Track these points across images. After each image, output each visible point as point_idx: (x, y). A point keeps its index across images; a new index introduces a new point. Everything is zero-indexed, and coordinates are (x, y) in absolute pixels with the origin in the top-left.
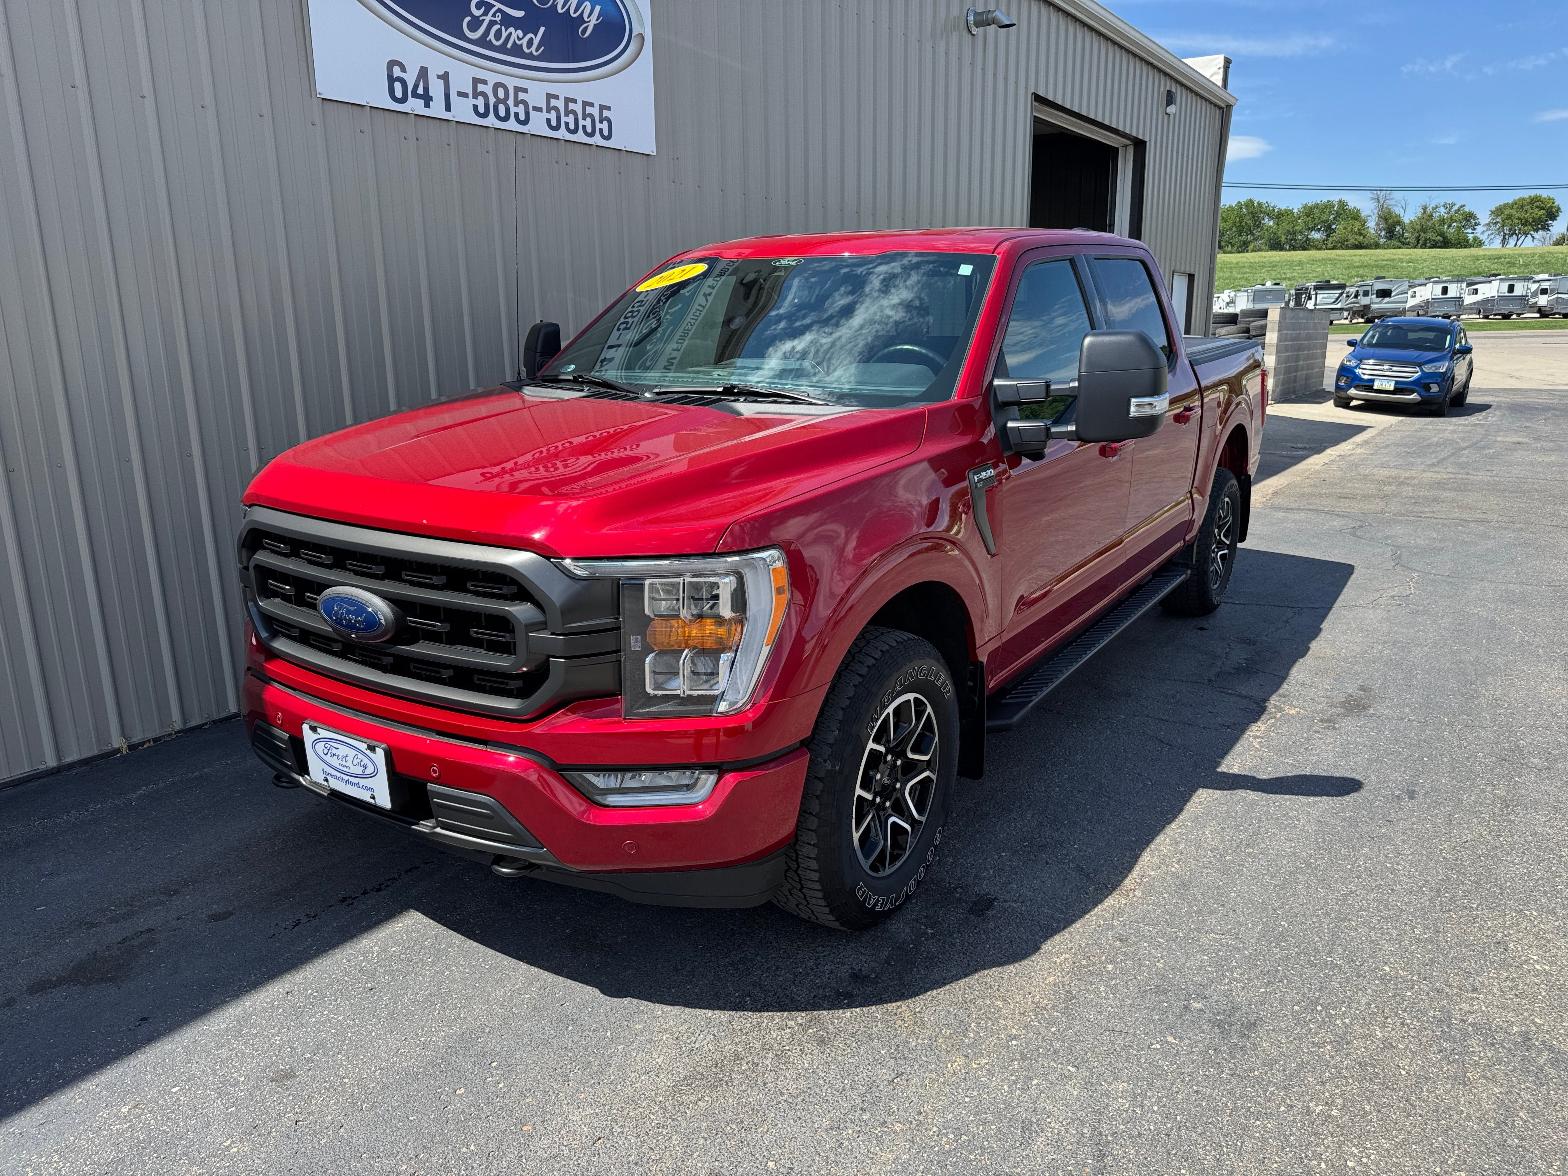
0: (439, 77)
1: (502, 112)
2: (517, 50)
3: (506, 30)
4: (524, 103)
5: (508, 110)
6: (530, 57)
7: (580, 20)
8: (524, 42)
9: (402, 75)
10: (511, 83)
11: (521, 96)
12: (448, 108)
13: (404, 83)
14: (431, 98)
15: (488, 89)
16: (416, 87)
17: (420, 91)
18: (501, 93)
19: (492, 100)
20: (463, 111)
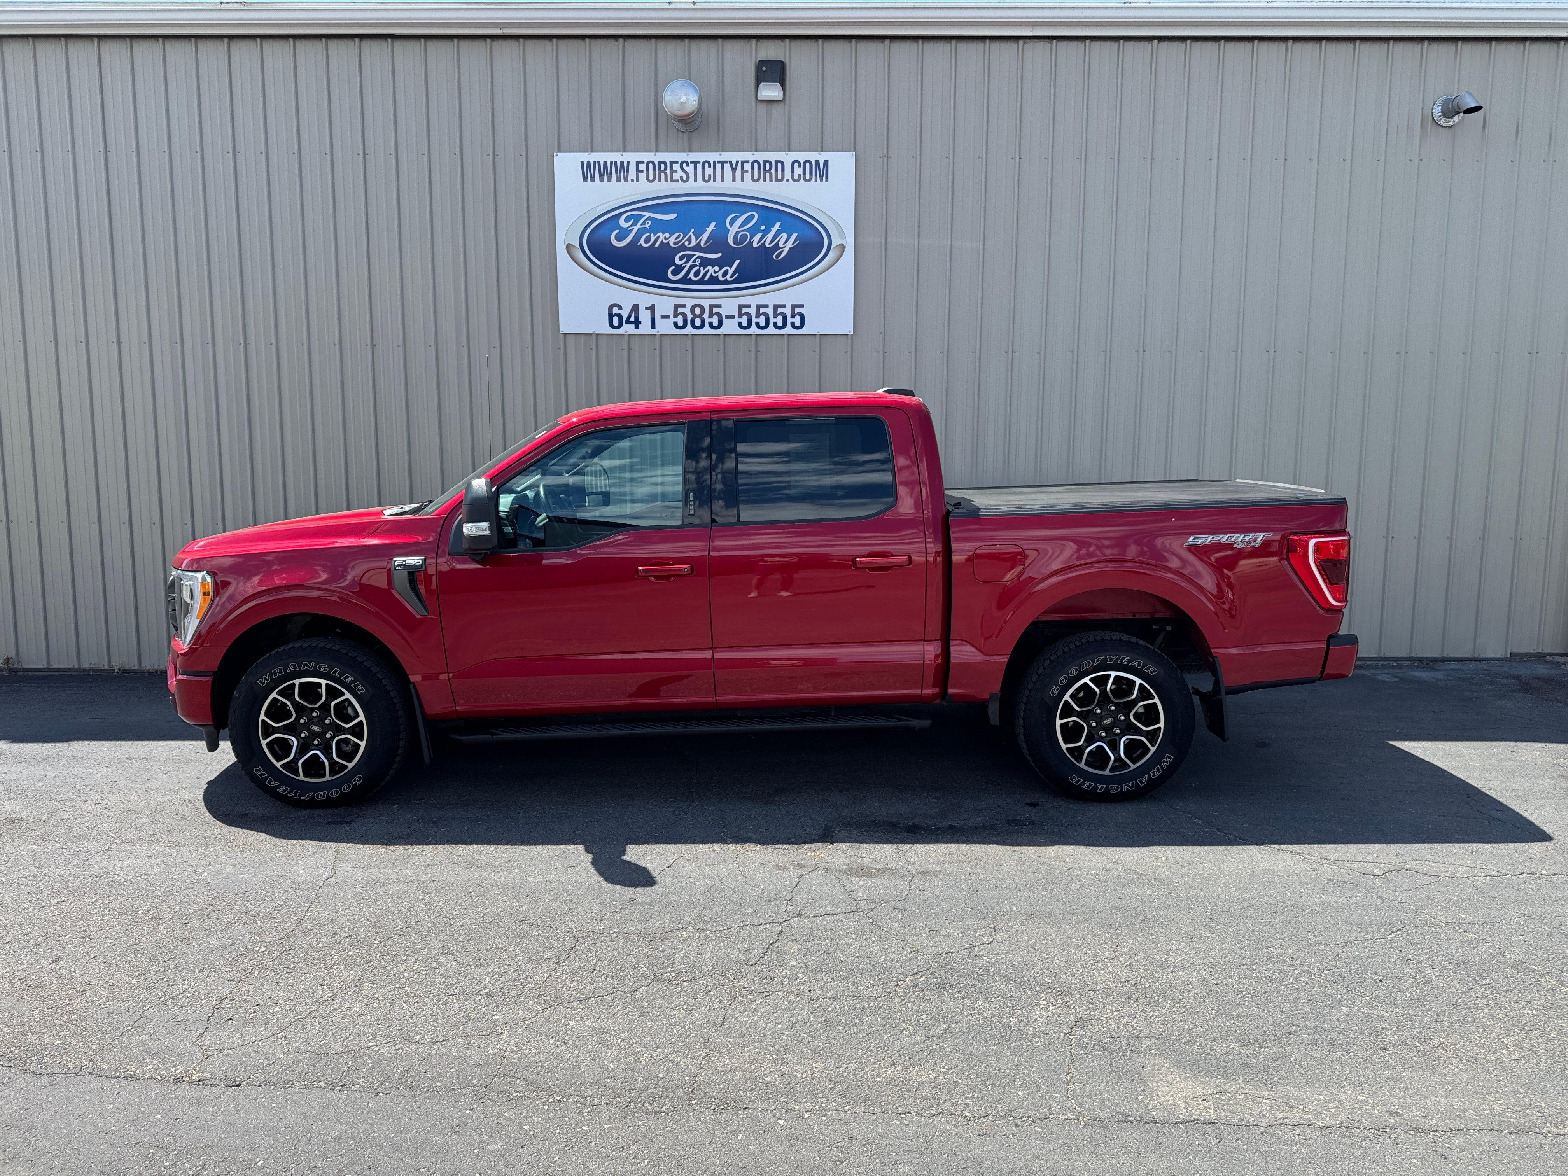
0: (647, 308)
1: (698, 322)
2: (714, 280)
3: (704, 269)
4: (719, 315)
5: (703, 322)
6: (726, 282)
7: (776, 247)
8: (720, 274)
9: (620, 312)
10: (706, 303)
11: (715, 310)
12: (653, 326)
13: (620, 316)
14: (640, 323)
15: (687, 310)
16: (629, 317)
17: (632, 319)
18: (698, 311)
19: (690, 317)
20: (665, 327)
